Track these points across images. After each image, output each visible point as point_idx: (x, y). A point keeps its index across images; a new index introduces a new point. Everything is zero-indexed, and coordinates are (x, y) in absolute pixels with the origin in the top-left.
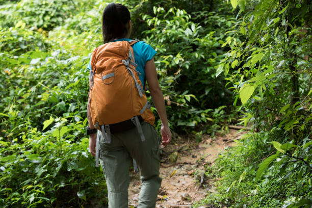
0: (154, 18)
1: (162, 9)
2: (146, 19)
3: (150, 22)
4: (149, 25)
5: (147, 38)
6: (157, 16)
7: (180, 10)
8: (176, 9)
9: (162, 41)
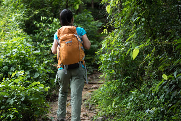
0: (41, 23)
1: (46, 18)
2: (36, 24)
3: (38, 25)
4: (38, 26)
5: (38, 33)
6: (43, 22)
7: (56, 18)
8: (53, 18)
9: (47, 35)
